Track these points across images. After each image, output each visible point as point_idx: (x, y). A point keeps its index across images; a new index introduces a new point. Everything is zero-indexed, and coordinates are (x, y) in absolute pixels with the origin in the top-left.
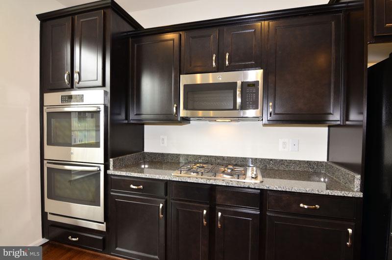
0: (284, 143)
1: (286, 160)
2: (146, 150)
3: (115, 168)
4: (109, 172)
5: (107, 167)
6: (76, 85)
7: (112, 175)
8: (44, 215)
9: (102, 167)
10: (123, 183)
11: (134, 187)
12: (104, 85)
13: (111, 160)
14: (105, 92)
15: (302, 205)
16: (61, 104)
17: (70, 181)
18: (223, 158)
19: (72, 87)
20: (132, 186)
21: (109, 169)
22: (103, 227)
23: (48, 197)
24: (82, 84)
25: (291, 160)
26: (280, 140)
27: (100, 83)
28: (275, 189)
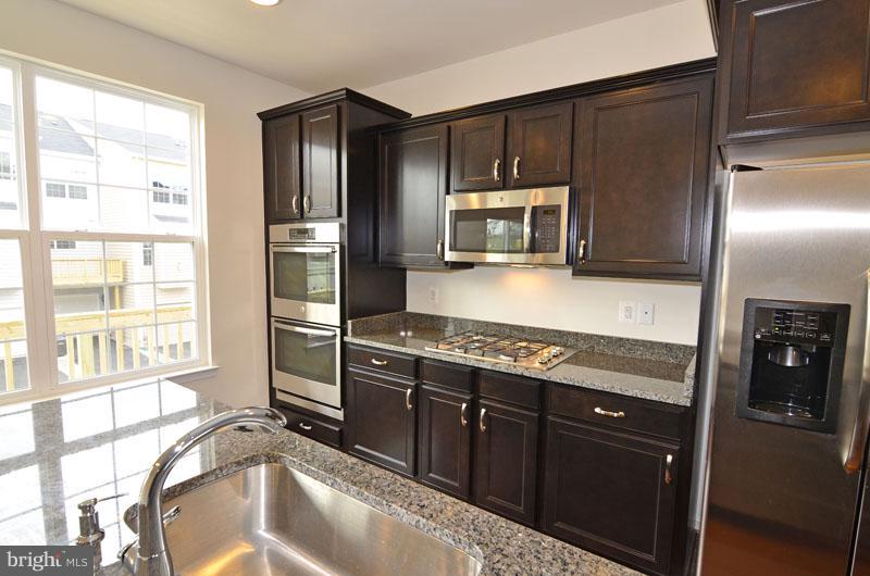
0: (628, 309)
1: (628, 340)
2: (409, 309)
3: (355, 334)
4: (346, 339)
5: (344, 333)
6: (306, 214)
7: (349, 343)
8: (272, 391)
9: (338, 331)
10: (364, 356)
11: (378, 363)
12: (340, 215)
13: (349, 322)
14: (341, 226)
15: (597, 410)
16: (289, 240)
17: (306, 349)
18: (522, 329)
19: (302, 217)
20: (374, 361)
21: (346, 335)
22: (339, 415)
23: (277, 368)
24: (313, 214)
25: (638, 341)
26: (620, 303)
27: (334, 212)
28: (558, 381)
